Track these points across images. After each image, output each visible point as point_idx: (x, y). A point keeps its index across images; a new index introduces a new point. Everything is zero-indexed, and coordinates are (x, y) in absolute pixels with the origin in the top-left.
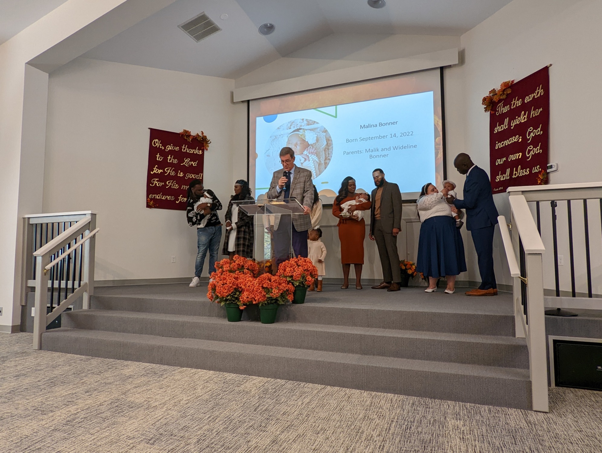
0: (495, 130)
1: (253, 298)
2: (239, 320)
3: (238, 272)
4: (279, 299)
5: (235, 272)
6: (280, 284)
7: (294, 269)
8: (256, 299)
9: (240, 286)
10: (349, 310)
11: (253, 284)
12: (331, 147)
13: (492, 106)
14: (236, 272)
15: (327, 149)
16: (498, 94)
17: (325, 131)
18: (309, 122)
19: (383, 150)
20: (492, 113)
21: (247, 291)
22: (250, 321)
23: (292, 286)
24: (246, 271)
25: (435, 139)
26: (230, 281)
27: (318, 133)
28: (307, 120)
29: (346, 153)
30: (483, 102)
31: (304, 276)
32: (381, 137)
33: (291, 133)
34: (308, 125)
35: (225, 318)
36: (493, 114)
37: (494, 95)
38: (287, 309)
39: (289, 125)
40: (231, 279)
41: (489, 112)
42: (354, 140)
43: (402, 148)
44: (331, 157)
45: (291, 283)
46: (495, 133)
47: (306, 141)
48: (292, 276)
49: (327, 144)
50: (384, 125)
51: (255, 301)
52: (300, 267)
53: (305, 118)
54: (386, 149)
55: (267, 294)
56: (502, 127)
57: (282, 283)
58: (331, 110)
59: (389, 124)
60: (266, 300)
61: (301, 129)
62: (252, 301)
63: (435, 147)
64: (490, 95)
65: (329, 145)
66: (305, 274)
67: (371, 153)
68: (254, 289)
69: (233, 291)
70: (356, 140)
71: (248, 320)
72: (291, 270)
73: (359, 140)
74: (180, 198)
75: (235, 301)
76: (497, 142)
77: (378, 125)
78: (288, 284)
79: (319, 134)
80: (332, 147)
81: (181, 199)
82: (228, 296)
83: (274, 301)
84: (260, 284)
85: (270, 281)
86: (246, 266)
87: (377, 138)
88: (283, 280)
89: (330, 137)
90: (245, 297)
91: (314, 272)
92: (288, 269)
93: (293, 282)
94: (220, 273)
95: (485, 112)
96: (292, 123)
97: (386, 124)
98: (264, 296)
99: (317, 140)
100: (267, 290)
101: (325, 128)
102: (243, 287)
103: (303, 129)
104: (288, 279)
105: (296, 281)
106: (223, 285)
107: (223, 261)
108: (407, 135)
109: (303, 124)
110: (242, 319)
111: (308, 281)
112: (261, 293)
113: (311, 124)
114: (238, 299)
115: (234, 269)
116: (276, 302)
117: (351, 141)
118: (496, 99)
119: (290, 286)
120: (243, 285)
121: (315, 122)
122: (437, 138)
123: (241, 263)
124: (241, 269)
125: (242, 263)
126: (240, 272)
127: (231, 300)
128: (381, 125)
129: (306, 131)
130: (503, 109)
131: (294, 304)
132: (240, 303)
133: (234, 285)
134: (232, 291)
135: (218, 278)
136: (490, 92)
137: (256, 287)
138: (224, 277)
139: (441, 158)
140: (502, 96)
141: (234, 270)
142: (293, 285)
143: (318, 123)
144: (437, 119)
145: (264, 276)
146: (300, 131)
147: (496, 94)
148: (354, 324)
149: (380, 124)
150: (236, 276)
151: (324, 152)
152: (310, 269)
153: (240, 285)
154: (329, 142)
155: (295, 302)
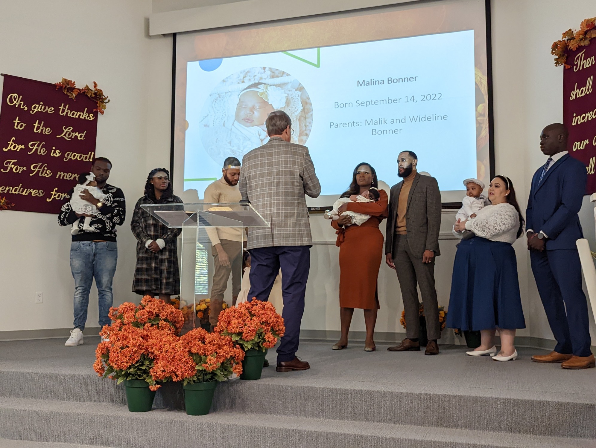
0: (572, 95)
1: (173, 372)
2: (149, 408)
3: (149, 325)
4: (218, 372)
5: (144, 325)
6: (220, 347)
7: (244, 321)
8: (178, 373)
9: (152, 351)
10: (336, 392)
11: (173, 348)
12: (310, 114)
13: (567, 58)
14: (146, 326)
15: (302, 119)
16: (577, 39)
17: (301, 89)
18: (275, 74)
19: (393, 122)
20: (566, 68)
21: (163, 359)
22: (168, 410)
23: (240, 349)
24: (162, 323)
25: (477, 106)
26: (134, 342)
27: (290, 91)
28: (270, 69)
29: (334, 125)
30: (552, 50)
31: (262, 333)
32: (390, 101)
33: (244, 90)
34: (273, 77)
35: (125, 404)
36: (568, 69)
37: (570, 40)
38: (232, 390)
39: (242, 76)
40: (135, 339)
41: (563, 66)
42: (347, 105)
43: (423, 119)
44: (310, 130)
45: (238, 346)
46: (571, 99)
47: (269, 103)
48: (240, 334)
49: (304, 109)
50: (395, 81)
51: (177, 376)
52: (254, 318)
53: (268, 66)
54: (398, 121)
55: (197, 364)
56: (583, 90)
57: (224, 345)
58: (310, 54)
59: (403, 80)
60: (196, 375)
61: (261, 84)
62: (171, 377)
63: (476, 120)
64: (564, 39)
65: (306, 111)
66: (263, 330)
67: (374, 127)
68: (174, 356)
69: (139, 358)
70: (351, 104)
71: (163, 408)
72: (239, 323)
73: (355, 104)
74: (54, 193)
75: (142, 376)
76: (575, 115)
77: (386, 81)
78: (234, 346)
79: (290, 93)
80: (312, 115)
81: (55, 195)
82: (130, 368)
83: (209, 376)
84: (185, 348)
85: (204, 343)
86: (163, 314)
87: (385, 101)
88: (226, 339)
89: (309, 99)
90: (159, 370)
91: (278, 326)
92: (234, 322)
93: (242, 342)
94: (117, 327)
95: (556, 65)
96: (247, 73)
97: (398, 80)
98: (193, 367)
99: (288, 103)
100: (199, 358)
101: (300, 84)
102: (157, 352)
103: (265, 84)
104: (235, 338)
105: (247, 341)
106: (122, 348)
107: (124, 306)
108: (432, 98)
109: (264, 76)
110: (153, 407)
111: (268, 341)
112: (187, 363)
113: (278, 77)
114: (148, 373)
115: (142, 320)
116: (212, 378)
117: (342, 106)
118: (573, 46)
119: (237, 350)
120: (156, 349)
121: (284, 73)
122: (481, 105)
123: (154, 309)
124: (155, 320)
125: (157, 310)
126: (152, 325)
127: (136, 375)
128: (390, 82)
129: (269, 88)
130: (585, 61)
131: (242, 381)
132: (150, 380)
133: (141, 349)
134: (137, 359)
135: (114, 336)
136: (564, 34)
137: (179, 353)
138: (124, 335)
139: (486, 136)
140: (582, 41)
141: (142, 322)
142: (243, 348)
143: (290, 75)
144: (480, 74)
145: (193, 334)
146: (259, 86)
147: (573, 38)
148: (343, 416)
149: (390, 79)
150: (145, 333)
151: (298, 121)
152: (271, 321)
153: (152, 348)
154: (308, 106)
155: (244, 377)
